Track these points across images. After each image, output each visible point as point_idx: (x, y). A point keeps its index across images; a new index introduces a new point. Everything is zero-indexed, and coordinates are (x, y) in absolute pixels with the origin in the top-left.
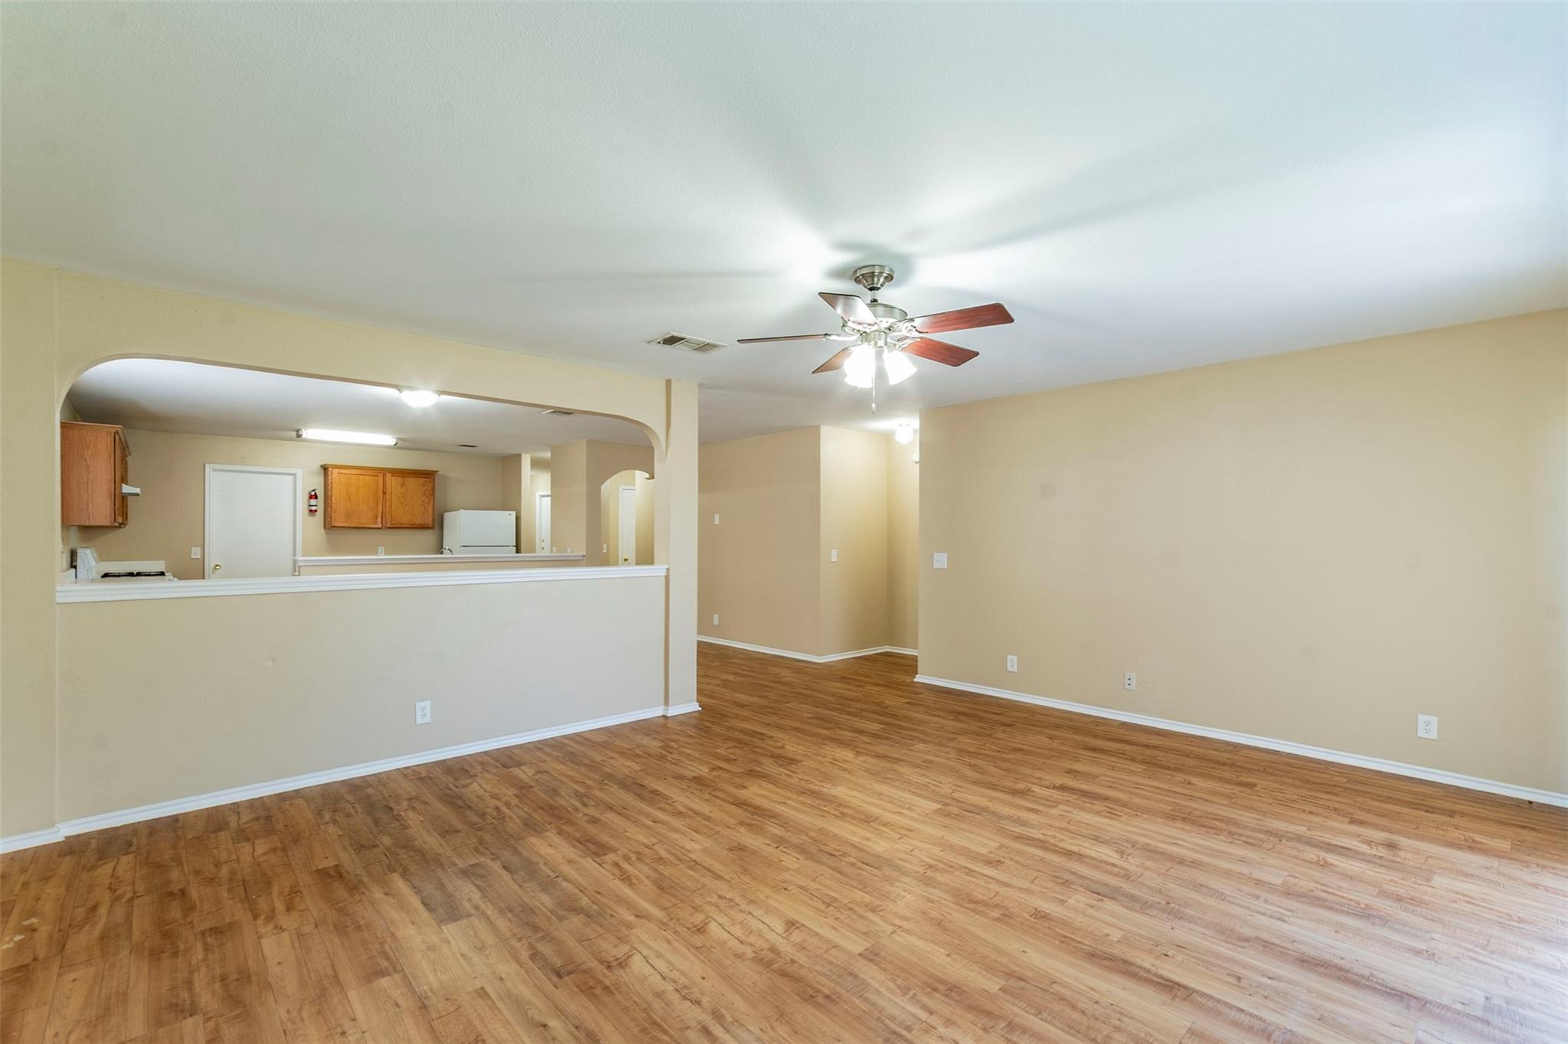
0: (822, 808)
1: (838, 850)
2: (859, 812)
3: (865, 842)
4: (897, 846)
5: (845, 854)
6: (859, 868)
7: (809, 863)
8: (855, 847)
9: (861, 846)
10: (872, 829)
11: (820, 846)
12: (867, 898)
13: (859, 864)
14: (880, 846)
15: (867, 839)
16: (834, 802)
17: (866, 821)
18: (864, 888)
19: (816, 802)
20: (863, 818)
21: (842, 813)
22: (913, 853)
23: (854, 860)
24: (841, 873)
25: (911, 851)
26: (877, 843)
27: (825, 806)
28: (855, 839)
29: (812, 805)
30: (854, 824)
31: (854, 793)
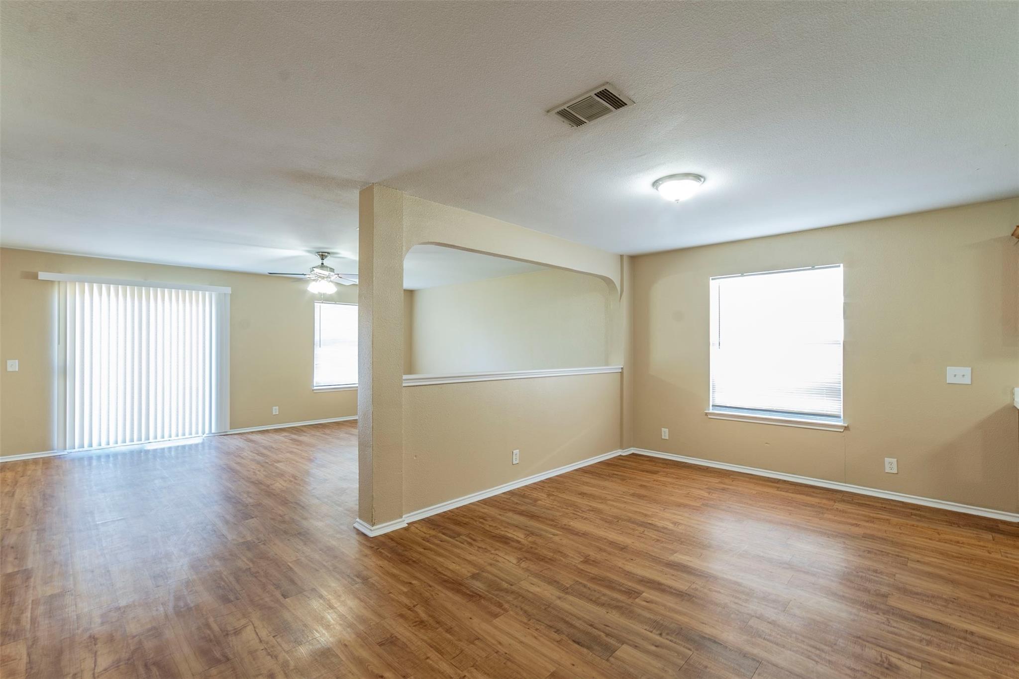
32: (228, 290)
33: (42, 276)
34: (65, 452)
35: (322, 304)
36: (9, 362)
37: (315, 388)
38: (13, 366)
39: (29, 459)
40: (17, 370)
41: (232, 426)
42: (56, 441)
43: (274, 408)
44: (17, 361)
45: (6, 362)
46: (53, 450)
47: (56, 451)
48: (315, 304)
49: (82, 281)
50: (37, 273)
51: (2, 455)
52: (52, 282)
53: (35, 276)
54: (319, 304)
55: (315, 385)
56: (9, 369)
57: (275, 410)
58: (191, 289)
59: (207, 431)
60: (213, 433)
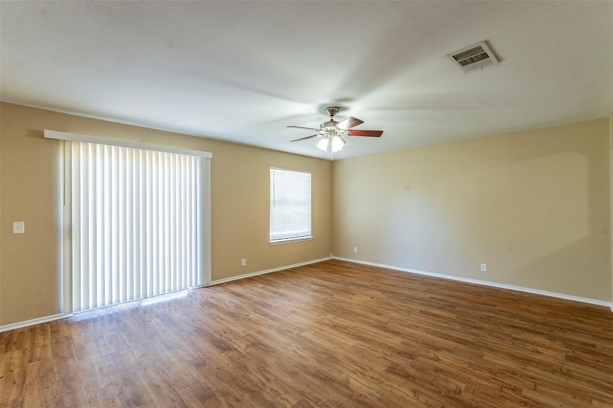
0: (357, 332)
1: (344, 314)
2: (339, 330)
3: (336, 317)
4: (324, 316)
5: (342, 313)
6: (336, 309)
7: (353, 311)
8: (339, 316)
9: (337, 316)
10: (333, 322)
11: (351, 316)
12: (334, 303)
13: (337, 311)
14: (330, 316)
15: (335, 319)
16: (351, 335)
17: (336, 326)
18: (335, 305)
19: (360, 334)
20: (337, 327)
21: (347, 329)
22: (319, 314)
23: (338, 312)
24: (342, 308)
25: (319, 315)
26: (331, 317)
27: (355, 332)
28: (339, 318)
29: (362, 333)
30: (341, 324)
31: (343, 341)
32: (210, 155)
33: (48, 134)
34: (72, 315)
35: (275, 170)
36: (15, 224)
37: (271, 242)
38: (19, 228)
39: (36, 325)
40: (24, 232)
41: (213, 279)
42: (63, 303)
43: (243, 260)
44: (23, 222)
45: (12, 224)
46: (59, 313)
47: (63, 314)
48: (271, 170)
49: (86, 141)
50: (43, 132)
51: (2, 324)
52: (57, 141)
53: (41, 135)
54: (273, 170)
55: (271, 239)
56: (15, 231)
57: (244, 262)
58: (180, 153)
59: (193, 285)
60: (198, 286)
